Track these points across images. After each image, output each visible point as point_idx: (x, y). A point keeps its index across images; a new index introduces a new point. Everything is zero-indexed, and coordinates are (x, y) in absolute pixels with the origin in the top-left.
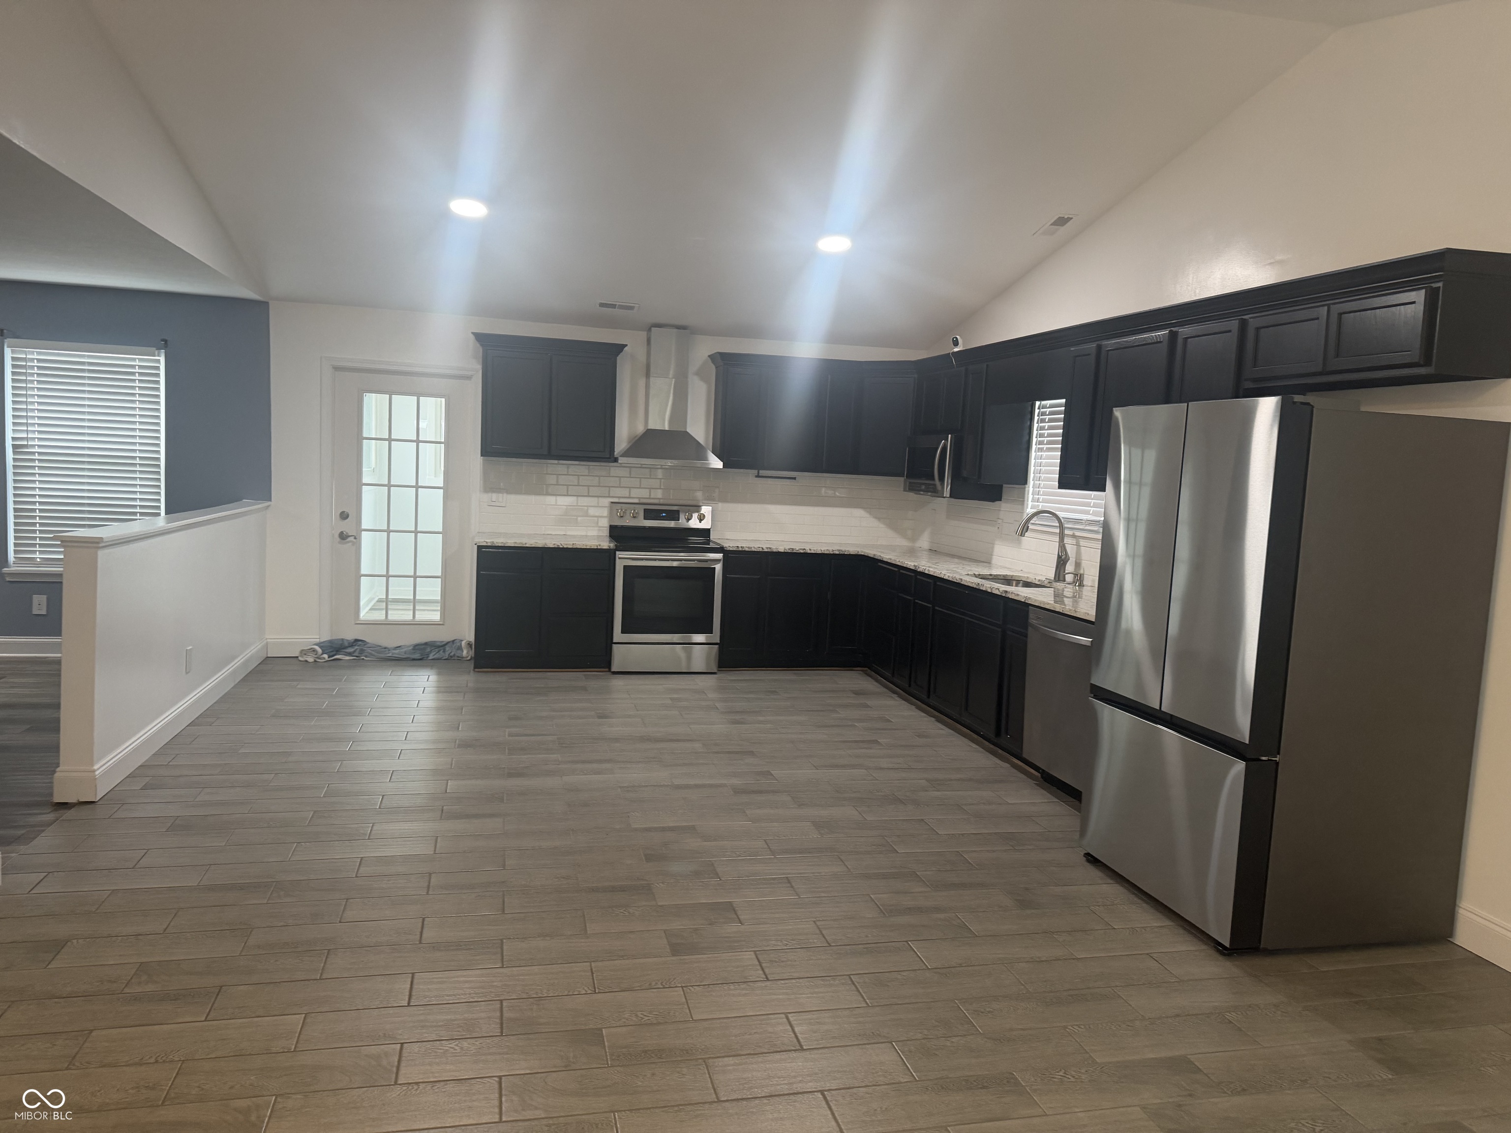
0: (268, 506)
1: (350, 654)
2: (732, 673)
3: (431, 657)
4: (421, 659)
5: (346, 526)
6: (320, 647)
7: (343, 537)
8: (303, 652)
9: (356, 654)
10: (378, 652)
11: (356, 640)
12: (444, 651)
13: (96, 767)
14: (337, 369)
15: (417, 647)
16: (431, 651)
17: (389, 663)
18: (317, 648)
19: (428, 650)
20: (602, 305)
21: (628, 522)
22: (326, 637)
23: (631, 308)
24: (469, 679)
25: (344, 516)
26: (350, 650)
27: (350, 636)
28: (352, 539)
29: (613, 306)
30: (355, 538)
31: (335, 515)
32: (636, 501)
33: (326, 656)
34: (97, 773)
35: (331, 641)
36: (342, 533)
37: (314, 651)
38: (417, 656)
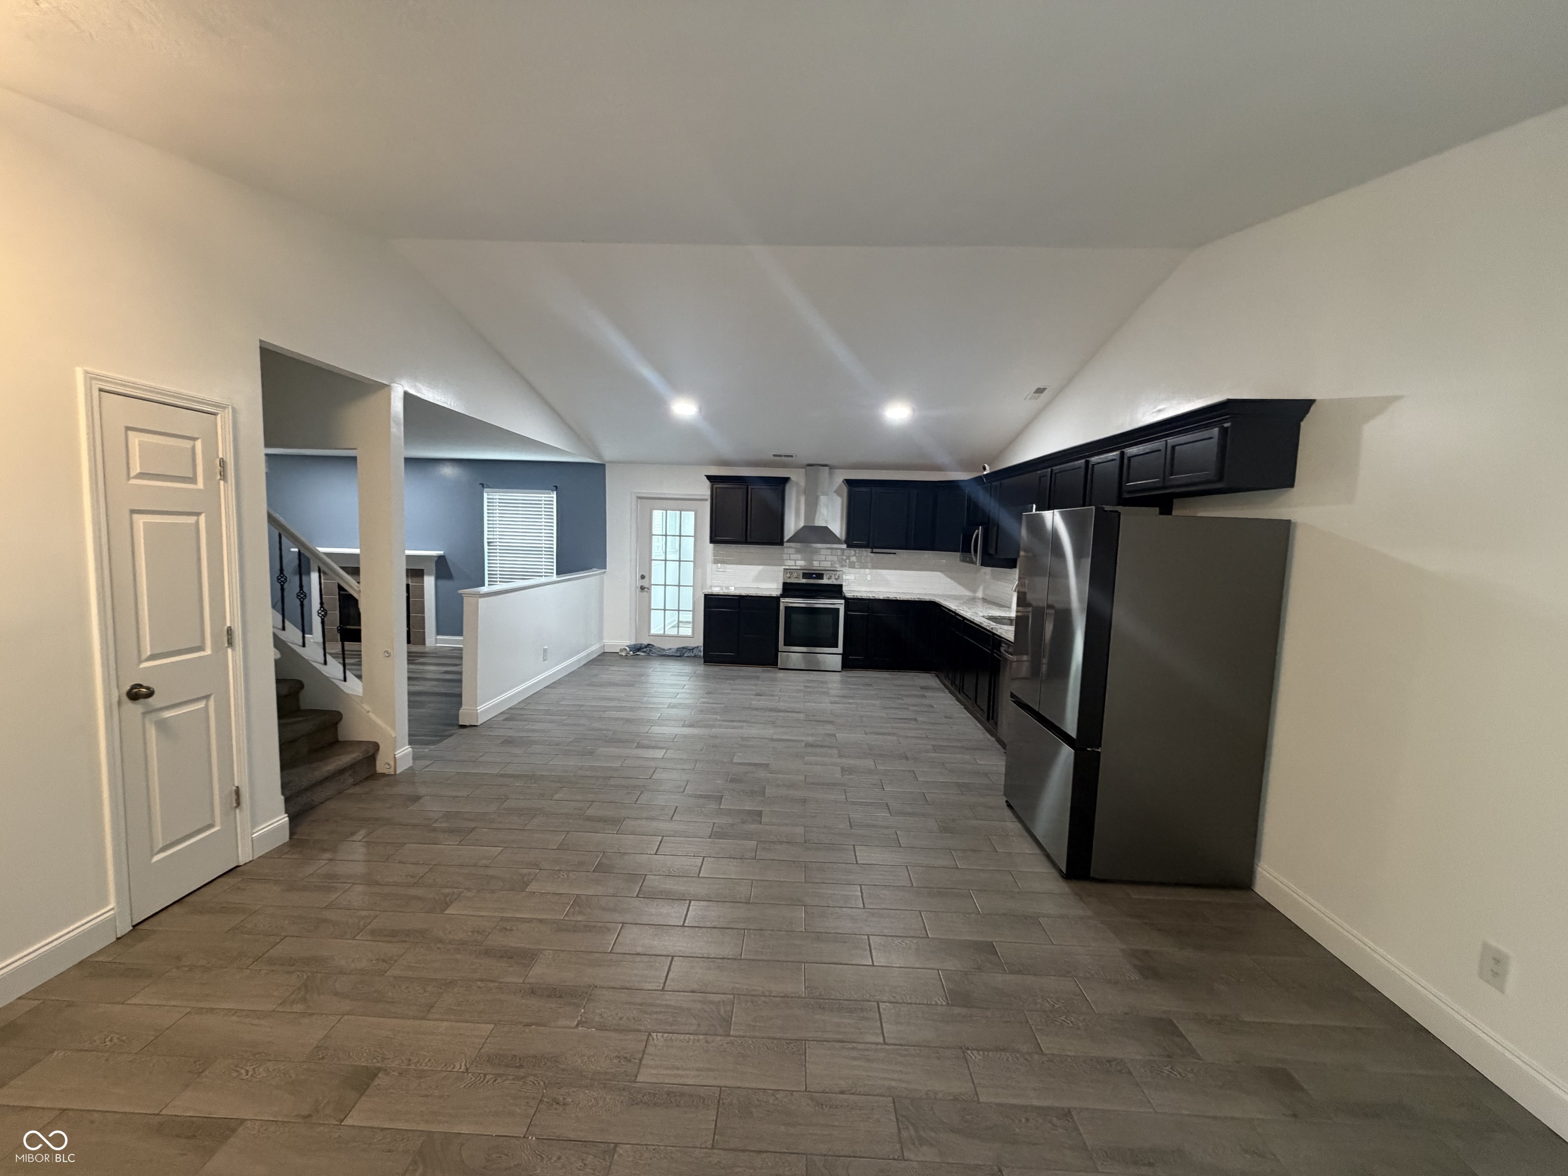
0: (605, 572)
1: (645, 652)
2: (850, 672)
3: (685, 655)
4: (680, 656)
5: (645, 583)
6: (629, 648)
7: (642, 588)
8: (621, 650)
9: (647, 652)
10: (659, 652)
11: (649, 645)
12: (693, 652)
13: (478, 708)
14: (639, 498)
15: (678, 649)
16: (686, 652)
17: (663, 658)
18: (627, 648)
19: (684, 651)
20: (774, 455)
21: (793, 580)
22: (633, 642)
23: (792, 456)
24: (701, 669)
25: (643, 577)
26: (645, 650)
27: (645, 642)
28: (646, 589)
29: (780, 456)
30: (648, 589)
31: (638, 577)
32: (798, 568)
33: (631, 653)
34: (479, 711)
35: (634, 645)
36: (642, 586)
37: (625, 649)
38: (678, 654)
